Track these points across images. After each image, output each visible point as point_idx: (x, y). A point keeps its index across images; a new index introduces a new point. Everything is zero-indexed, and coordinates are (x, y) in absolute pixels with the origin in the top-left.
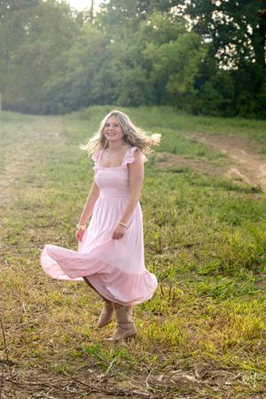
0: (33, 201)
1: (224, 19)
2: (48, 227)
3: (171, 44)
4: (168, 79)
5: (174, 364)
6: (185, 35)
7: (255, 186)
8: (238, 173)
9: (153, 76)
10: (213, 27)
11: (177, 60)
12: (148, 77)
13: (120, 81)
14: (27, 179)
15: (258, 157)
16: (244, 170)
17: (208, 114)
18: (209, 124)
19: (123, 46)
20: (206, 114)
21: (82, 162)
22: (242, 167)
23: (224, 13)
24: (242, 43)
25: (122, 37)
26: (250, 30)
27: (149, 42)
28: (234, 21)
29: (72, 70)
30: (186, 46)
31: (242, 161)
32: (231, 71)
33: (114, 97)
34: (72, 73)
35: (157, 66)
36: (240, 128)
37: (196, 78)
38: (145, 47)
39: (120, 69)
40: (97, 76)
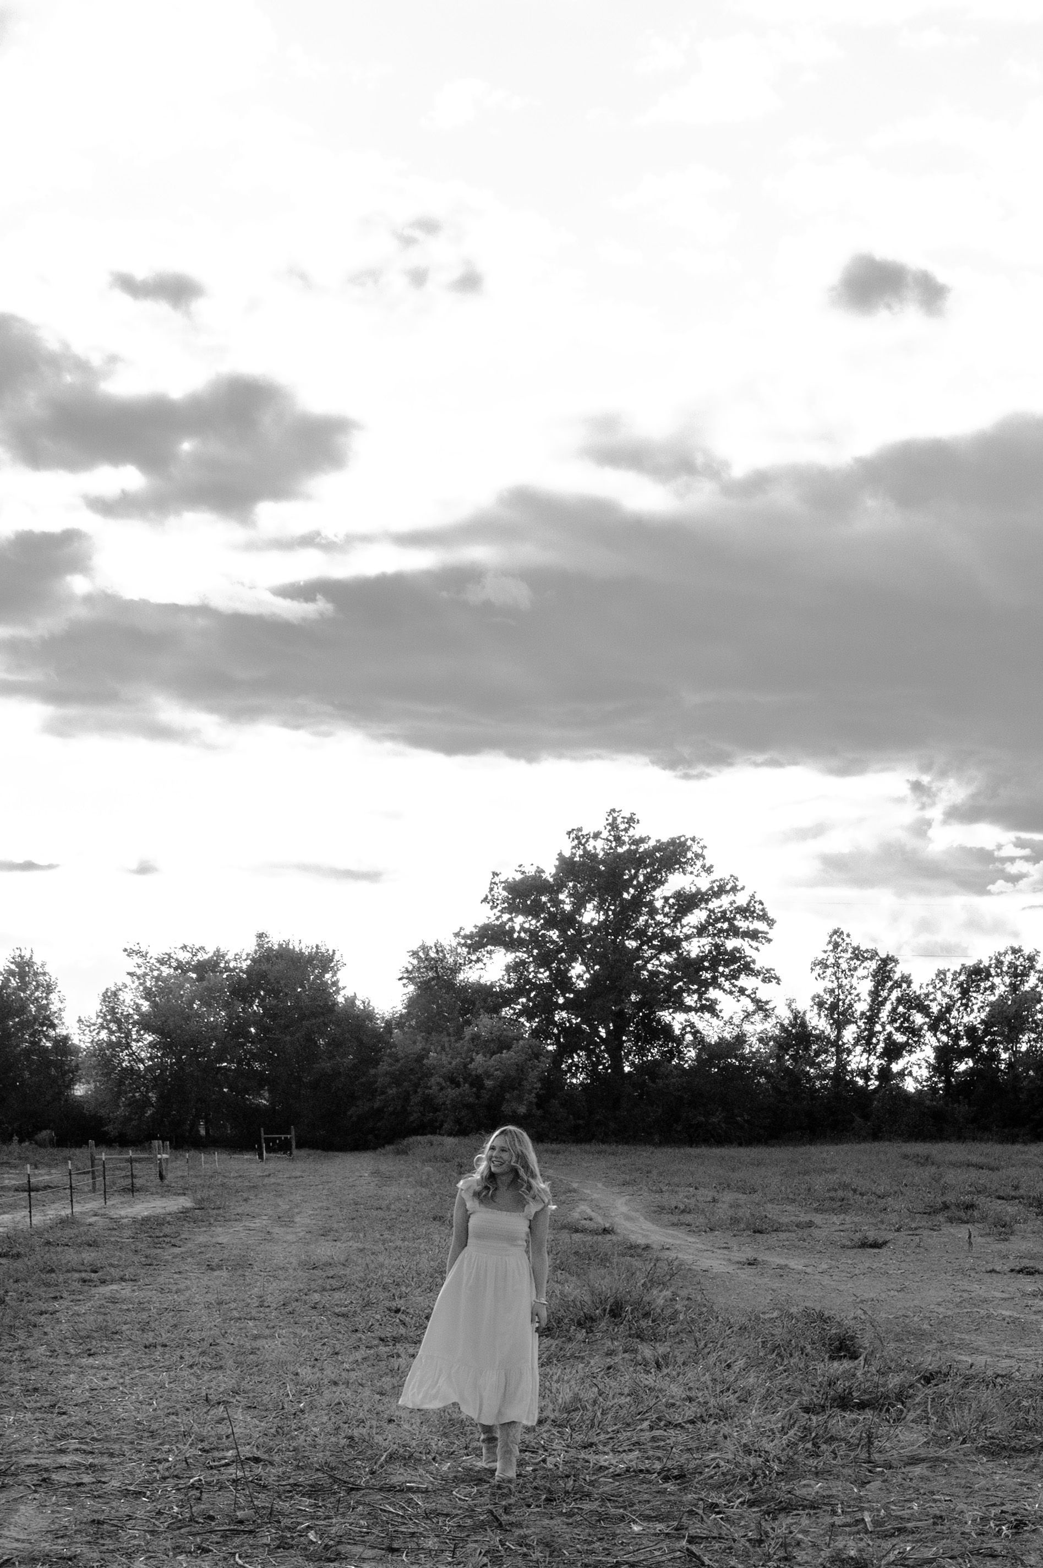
0: (324, 1259)
1: (569, 1021)
2: (338, 1289)
3: (505, 1054)
4: (504, 1098)
5: (466, 1448)
6: (521, 1042)
7: (607, 1225)
8: (589, 1211)
9: (485, 1095)
10: (556, 1031)
11: (513, 1073)
12: (478, 1097)
13: (444, 1104)
14: (321, 1232)
15: (616, 1189)
16: (597, 1207)
17: (556, 1140)
18: (558, 1153)
19: (445, 1059)
20: (552, 1141)
21: (393, 1207)
22: (594, 1203)
23: (568, 1013)
24: (595, 1049)
25: (443, 1048)
26: (603, 1033)
27: (478, 1054)
28: (582, 1022)
29: (383, 1093)
30: (524, 1057)
31: (595, 1196)
32: (582, 1084)
33: (438, 1124)
34: (383, 1097)
35: (489, 1083)
36: (596, 1156)
37: (538, 1096)
38: (472, 1060)
39: (442, 1089)
40: (415, 1099)
